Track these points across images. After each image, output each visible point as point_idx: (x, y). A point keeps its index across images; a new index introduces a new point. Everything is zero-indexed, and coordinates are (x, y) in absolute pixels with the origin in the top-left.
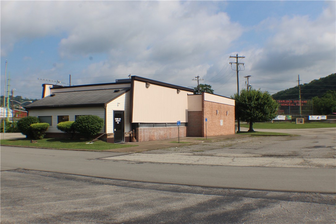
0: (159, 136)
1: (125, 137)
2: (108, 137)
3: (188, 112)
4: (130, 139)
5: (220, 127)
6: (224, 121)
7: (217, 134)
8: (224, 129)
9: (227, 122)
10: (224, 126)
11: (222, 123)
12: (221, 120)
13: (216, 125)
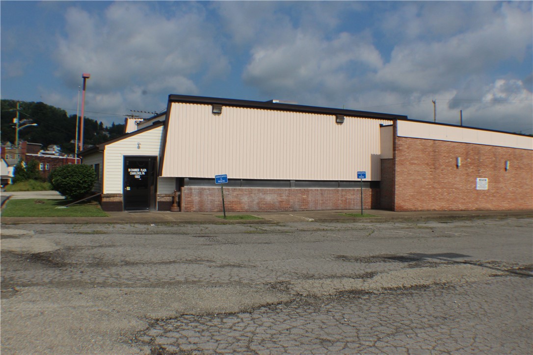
0: (258, 203)
1: (159, 202)
2: (104, 200)
3: (381, 159)
4: (166, 206)
5: (476, 192)
6: (494, 180)
7: (461, 207)
8: (491, 198)
9: (507, 182)
10: (493, 191)
11: (482, 184)
12: (478, 179)
13: (456, 188)
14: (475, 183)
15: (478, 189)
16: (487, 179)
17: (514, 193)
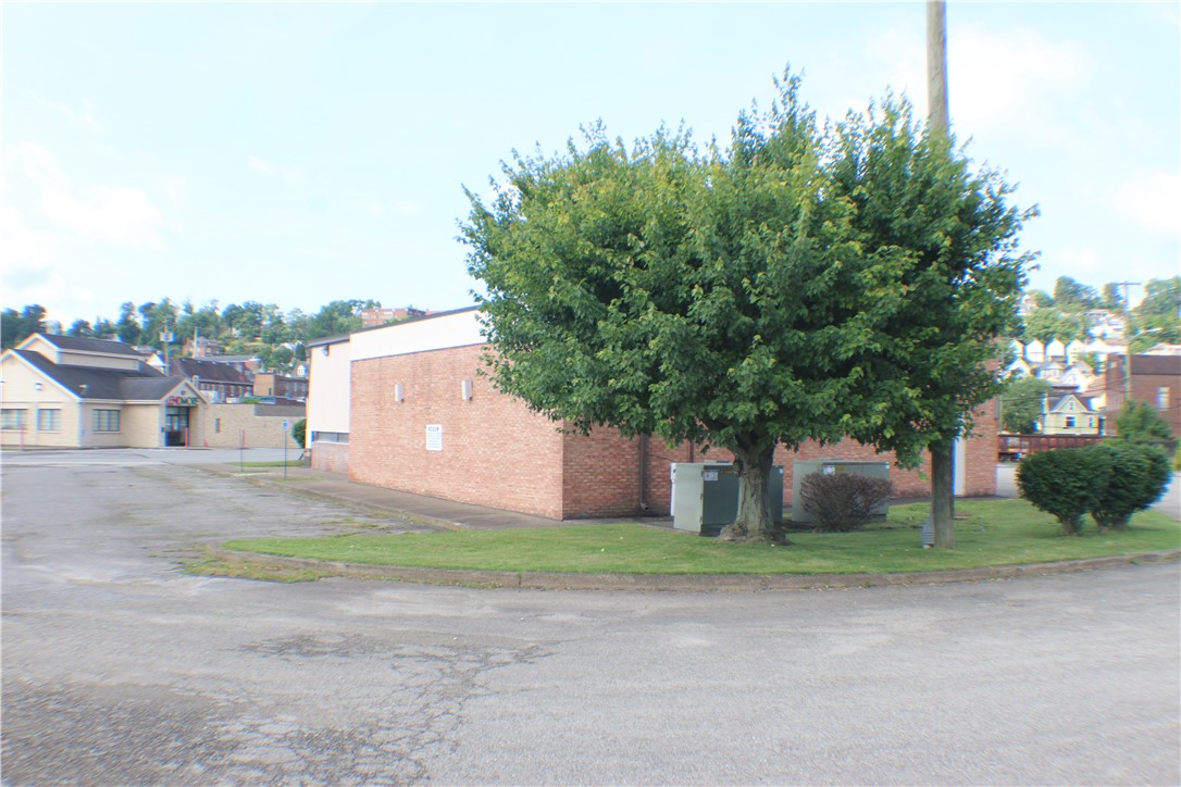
5: (425, 455)
6: (452, 430)
7: (408, 485)
8: (447, 471)
9: (472, 433)
10: (449, 455)
11: (434, 439)
12: (428, 426)
13: (402, 447)
14: (423, 434)
15: (428, 448)
16: (440, 426)
17: (488, 461)
